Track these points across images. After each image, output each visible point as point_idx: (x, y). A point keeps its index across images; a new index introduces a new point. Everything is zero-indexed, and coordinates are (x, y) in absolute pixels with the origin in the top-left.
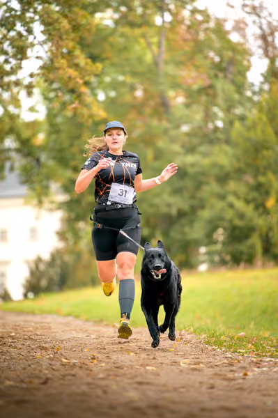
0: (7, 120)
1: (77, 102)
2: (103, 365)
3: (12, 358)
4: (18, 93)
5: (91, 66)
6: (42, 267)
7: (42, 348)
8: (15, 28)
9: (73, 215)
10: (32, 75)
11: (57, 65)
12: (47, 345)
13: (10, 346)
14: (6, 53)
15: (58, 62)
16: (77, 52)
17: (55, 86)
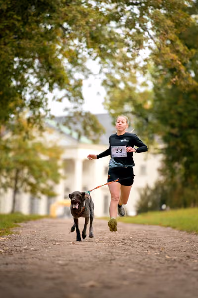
0: (127, 91)
1: (176, 77)
2: (196, 261)
3: (131, 254)
4: (135, 73)
5: (187, 52)
6: (149, 193)
7: (152, 248)
8: (135, 27)
9: (170, 158)
10: (145, 60)
11: (163, 51)
12: (155, 246)
13: (129, 246)
14: (128, 45)
15: (164, 50)
16: (178, 42)
17: (161, 67)
